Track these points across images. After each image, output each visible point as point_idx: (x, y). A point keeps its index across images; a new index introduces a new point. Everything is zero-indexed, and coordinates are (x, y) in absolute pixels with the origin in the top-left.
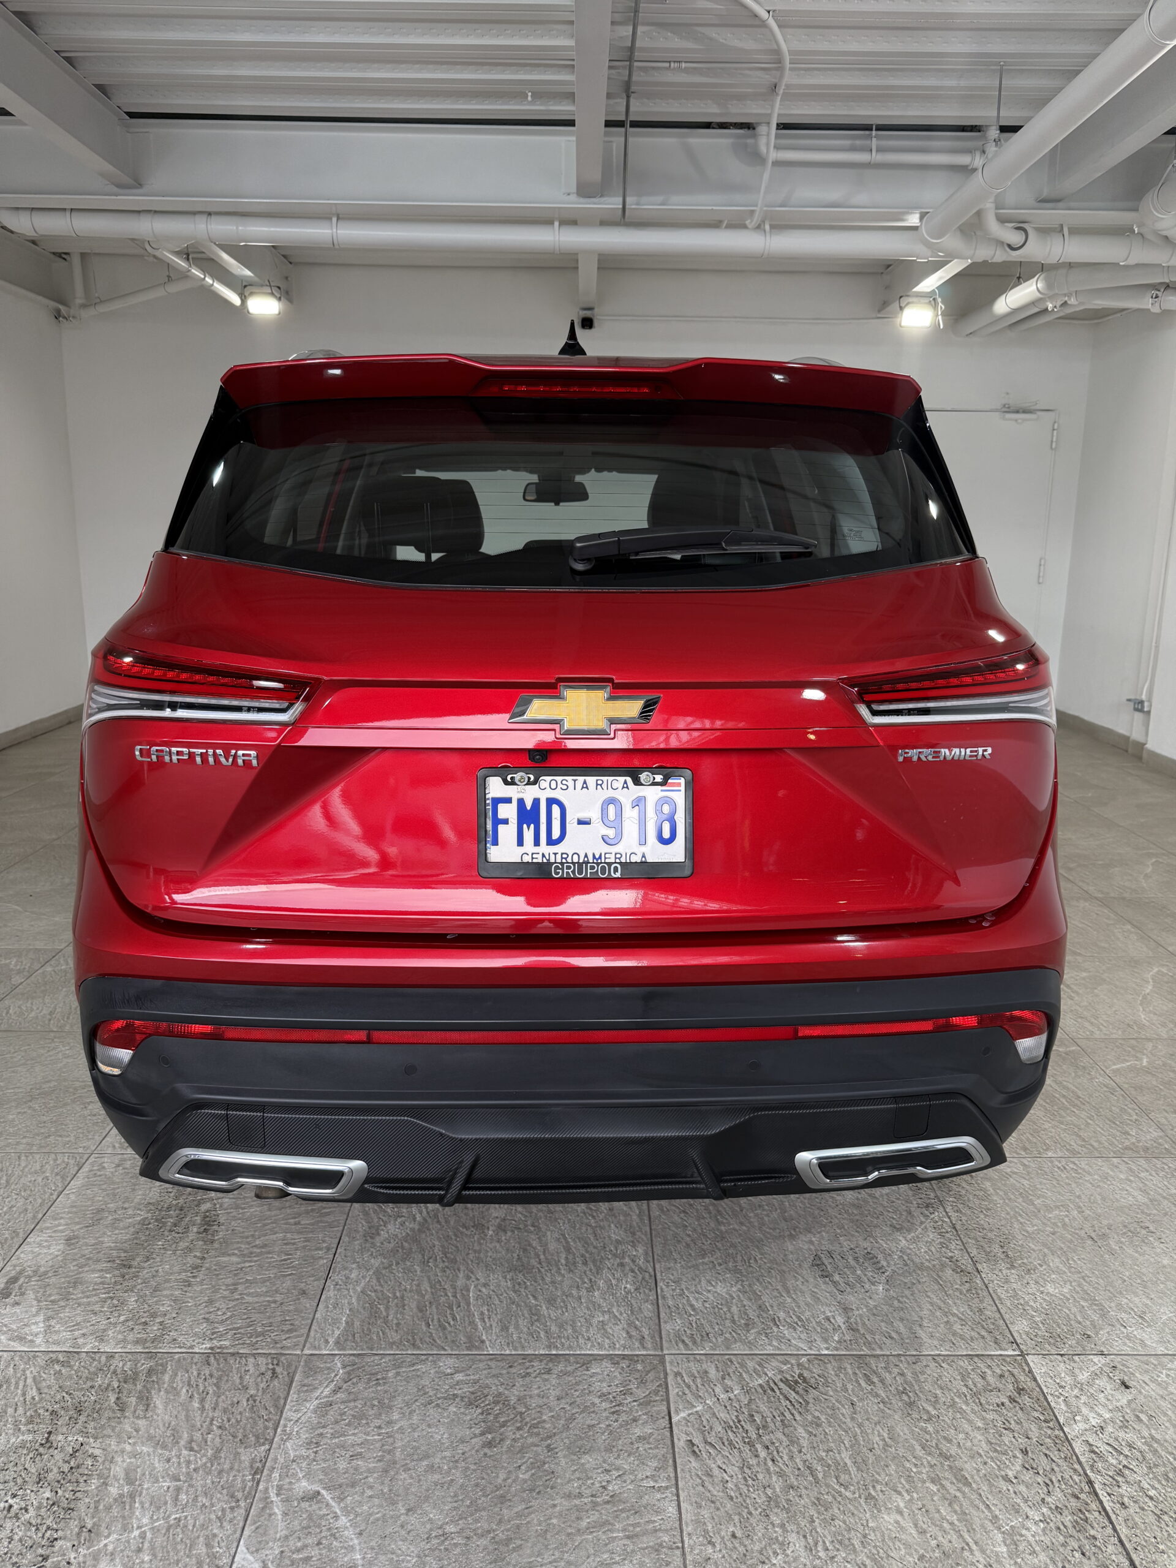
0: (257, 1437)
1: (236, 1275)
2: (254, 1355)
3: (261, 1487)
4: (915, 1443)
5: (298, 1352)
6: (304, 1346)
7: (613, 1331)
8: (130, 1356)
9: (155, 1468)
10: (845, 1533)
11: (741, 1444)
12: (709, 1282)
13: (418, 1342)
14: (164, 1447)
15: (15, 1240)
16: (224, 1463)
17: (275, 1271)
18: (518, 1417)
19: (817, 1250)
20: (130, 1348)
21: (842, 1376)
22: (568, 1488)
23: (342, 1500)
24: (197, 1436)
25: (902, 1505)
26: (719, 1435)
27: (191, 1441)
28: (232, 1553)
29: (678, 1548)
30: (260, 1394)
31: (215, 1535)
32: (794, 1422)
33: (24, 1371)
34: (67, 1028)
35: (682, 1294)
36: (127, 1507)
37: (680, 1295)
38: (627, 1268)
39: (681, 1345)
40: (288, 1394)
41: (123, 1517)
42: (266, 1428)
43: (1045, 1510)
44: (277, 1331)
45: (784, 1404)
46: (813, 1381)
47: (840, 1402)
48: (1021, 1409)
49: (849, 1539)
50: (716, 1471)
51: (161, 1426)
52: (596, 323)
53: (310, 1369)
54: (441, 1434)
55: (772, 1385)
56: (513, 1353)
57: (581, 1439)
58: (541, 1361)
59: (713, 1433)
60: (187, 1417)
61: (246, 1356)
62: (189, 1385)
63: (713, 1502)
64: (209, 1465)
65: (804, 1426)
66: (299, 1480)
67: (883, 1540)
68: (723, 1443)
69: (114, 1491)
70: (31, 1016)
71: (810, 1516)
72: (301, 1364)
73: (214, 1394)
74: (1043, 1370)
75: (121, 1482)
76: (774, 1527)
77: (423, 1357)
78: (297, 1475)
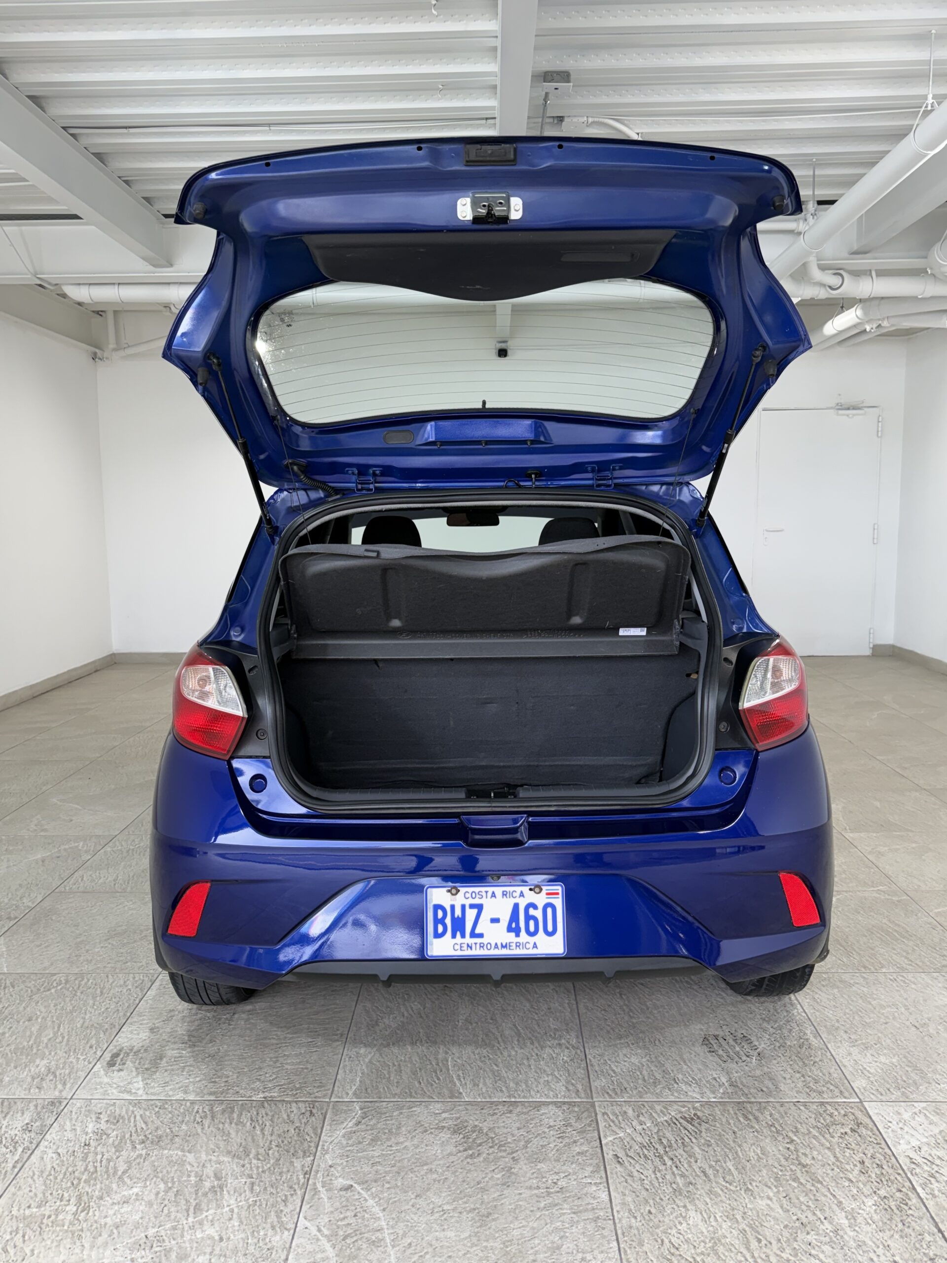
0: (304, 1152)
1: (276, 1052)
2: (296, 1102)
3: (310, 1182)
4: (780, 1156)
5: (327, 1100)
6: (331, 1096)
7: (556, 1086)
8: (207, 1102)
9: (234, 1171)
10: (730, 1211)
11: (653, 1157)
12: (625, 1055)
13: (413, 1094)
14: (240, 1158)
15: (113, 1029)
16: (283, 1168)
17: (305, 1048)
18: (490, 1140)
19: (705, 1035)
20: (207, 1097)
21: (726, 1115)
22: (528, 1184)
23: (369, 1190)
24: (262, 1151)
25: (771, 1194)
26: (637, 1151)
27: (258, 1154)
28: (295, 1221)
29: (610, 1219)
30: (303, 1125)
31: (282, 1211)
32: (691, 1144)
33: (133, 1112)
34: (129, 889)
35: (605, 1063)
36: (219, 1194)
38: (564, 1047)
39: (606, 1095)
40: (323, 1126)
41: (217, 1200)
42: (310, 1147)
43: (876, 1198)
44: (310, 1086)
46: (704, 1118)
47: (725, 1131)
48: (860, 1136)
49: (733, 1215)
50: (636, 1174)
51: (235, 1145)
52: (509, 352)
53: (337, 1111)
54: (436, 1150)
55: (675, 1121)
56: (484, 1100)
57: (537, 1154)
58: (504, 1105)
59: (632, 1150)
60: (253, 1141)
61: (290, 1102)
62: (252, 1120)
63: (634, 1192)
64: (272, 1169)
65: (699, 1146)
66: (336, 1178)
67: (758, 1216)
68: (640, 1157)
69: (207, 1184)
70: (100, 882)
71: (705, 1201)
72: (331, 1107)
73: (270, 1126)
74: (876, 1111)
75: (212, 1179)
76: (678, 1207)
77: (418, 1103)
78: (335, 1175)
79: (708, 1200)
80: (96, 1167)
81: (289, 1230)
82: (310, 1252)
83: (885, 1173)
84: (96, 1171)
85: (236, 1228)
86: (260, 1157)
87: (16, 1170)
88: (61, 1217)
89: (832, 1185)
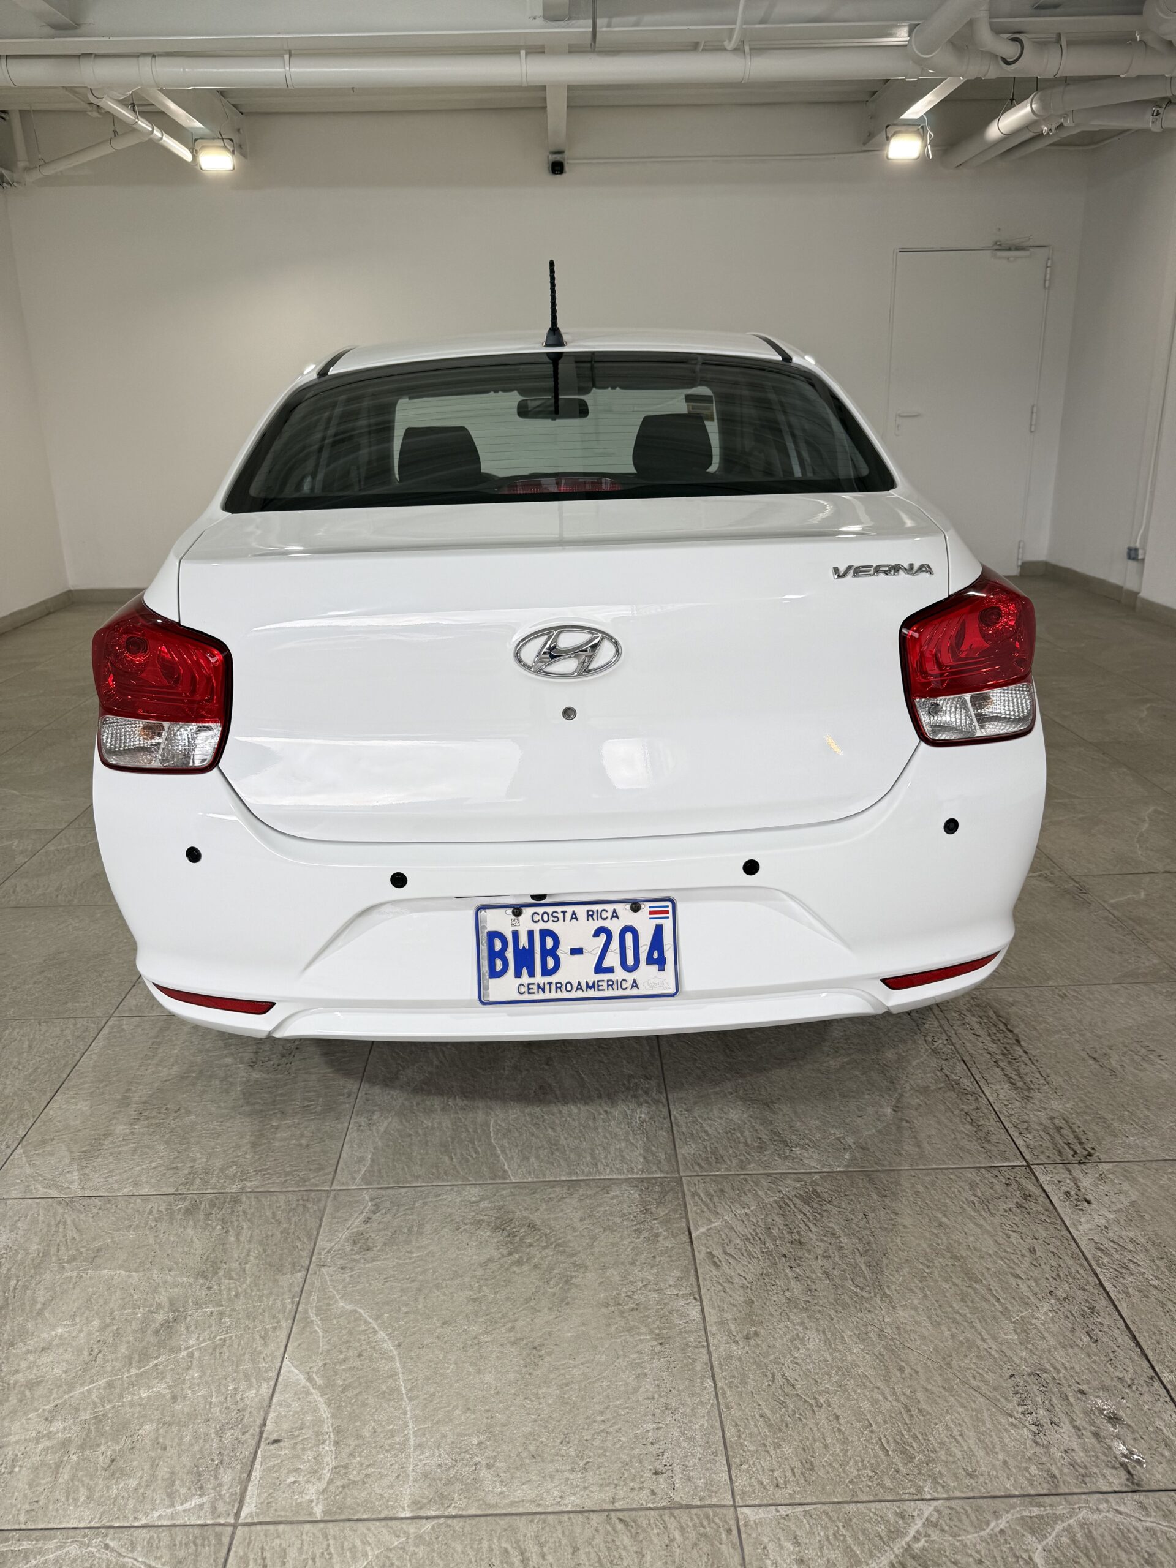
0: (294, 1265)
1: (261, 1122)
2: (285, 1193)
3: (300, 1309)
5: (327, 1188)
6: (332, 1183)
7: (631, 1157)
8: (164, 1197)
9: (197, 1296)
10: (863, 1328)
11: (760, 1254)
12: (721, 1109)
13: (442, 1175)
14: (206, 1277)
15: (44, 1097)
16: (263, 1290)
17: (299, 1116)
18: (544, 1238)
21: (854, 1190)
22: (594, 1299)
23: (380, 1317)
24: (235, 1266)
25: (916, 1302)
26: (738, 1247)
27: (230, 1271)
28: (278, 1367)
29: (703, 1347)
30: (293, 1226)
31: (260, 1353)
32: (810, 1233)
34: (75, 902)
35: (695, 1121)
36: (173, 1332)
37: (693, 1122)
38: (641, 1100)
39: (697, 1168)
40: (320, 1226)
41: (171, 1341)
42: (301, 1257)
43: (1053, 1301)
44: (305, 1170)
45: (799, 1217)
46: (826, 1196)
47: (853, 1213)
48: (1028, 1213)
49: (867, 1333)
50: (736, 1279)
51: (200, 1259)
52: (566, 167)
53: (340, 1203)
54: (470, 1256)
55: (787, 1201)
56: (535, 1180)
57: (606, 1255)
58: (563, 1186)
59: (732, 1245)
60: (224, 1250)
61: (276, 1194)
62: (224, 1222)
63: (734, 1305)
64: (249, 1291)
65: (820, 1236)
66: (336, 1301)
67: (899, 1333)
68: (742, 1254)
69: (160, 1317)
70: (38, 892)
71: (830, 1315)
72: (330, 1199)
73: (249, 1228)
74: (1049, 1178)
75: (166, 1309)
76: (794, 1325)
77: (449, 1188)
78: (334, 1297)
79: (833, 1313)
80: (7, 1299)
81: (267, 1380)
82: (297, 1412)
83: (1064, 1266)
84: (7, 1305)
85: (196, 1381)
86: (234, 1274)
89: (994, 1285)
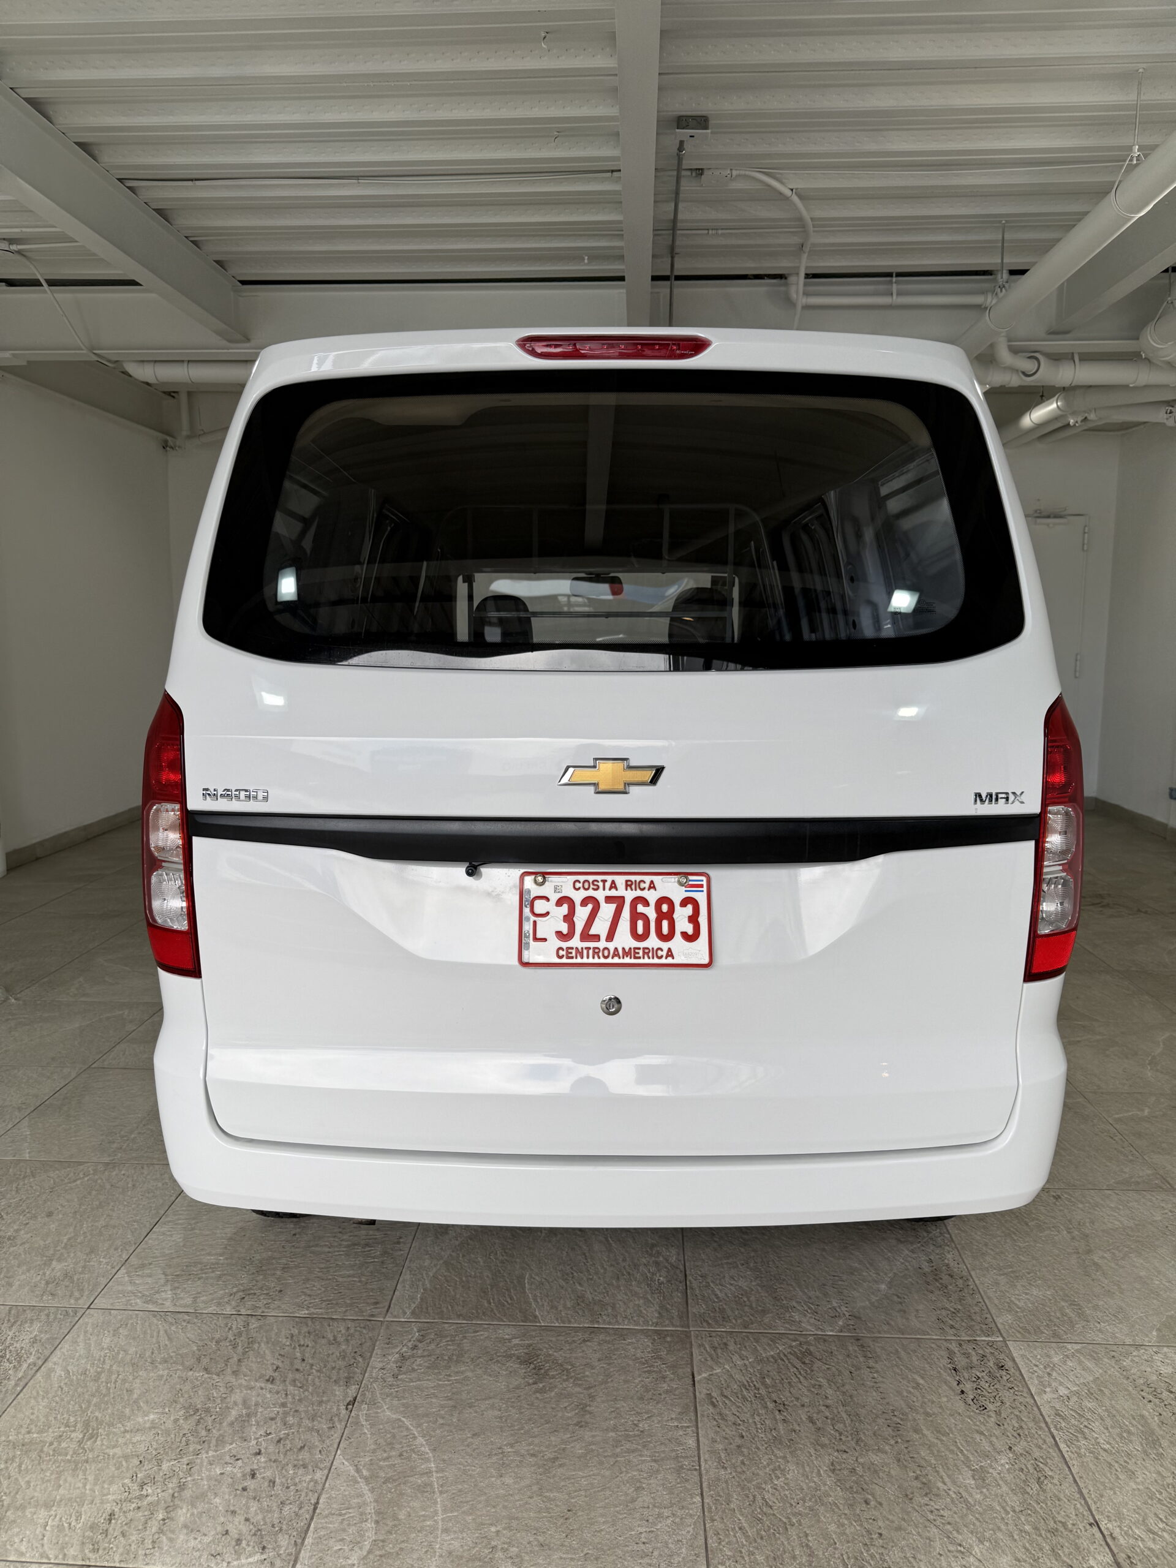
0: (349, 1379)
1: (327, 1261)
2: (345, 1320)
3: (353, 1414)
5: (382, 1319)
6: (386, 1315)
7: (647, 1311)
8: (242, 1318)
9: (266, 1398)
11: (753, 1399)
12: (732, 1278)
13: (481, 1315)
14: (274, 1383)
15: (143, 1229)
16: (322, 1397)
17: (361, 1259)
18: (565, 1372)
21: (843, 1351)
22: (604, 1425)
23: (420, 1426)
24: (300, 1376)
26: (735, 1391)
27: (295, 1380)
28: (331, 1458)
29: (696, 1470)
30: (350, 1348)
31: (317, 1447)
32: (799, 1384)
33: (157, 1326)
35: (708, 1286)
36: (246, 1424)
37: (706, 1286)
38: (661, 1265)
39: (705, 1324)
40: (373, 1349)
41: (243, 1431)
42: (356, 1373)
43: (1010, 1455)
44: (363, 1303)
46: (818, 1355)
47: (840, 1371)
48: (999, 1381)
49: (840, 1469)
50: (731, 1418)
51: (270, 1368)
53: (392, 1332)
54: (501, 1382)
55: (782, 1356)
56: (562, 1325)
58: (585, 1332)
59: (730, 1389)
61: (338, 1321)
62: (292, 1340)
63: (726, 1438)
64: (310, 1397)
65: (808, 1388)
66: (383, 1410)
67: (870, 1471)
68: (738, 1397)
69: (234, 1413)
70: (144, 1057)
71: (809, 1452)
72: (384, 1327)
73: (313, 1347)
74: (1021, 1352)
75: (240, 1406)
76: (777, 1458)
77: (486, 1326)
78: (382, 1407)
79: (812, 1451)
80: (108, 1389)
81: (322, 1469)
82: (345, 1496)
83: (1024, 1426)
84: (108, 1394)
85: (263, 1465)
86: (298, 1383)
87: (19, 1389)
88: (64, 1445)
89: (960, 1441)
